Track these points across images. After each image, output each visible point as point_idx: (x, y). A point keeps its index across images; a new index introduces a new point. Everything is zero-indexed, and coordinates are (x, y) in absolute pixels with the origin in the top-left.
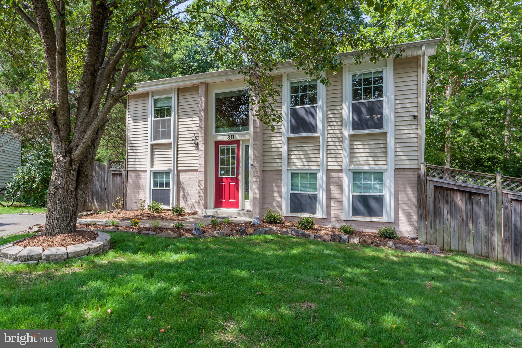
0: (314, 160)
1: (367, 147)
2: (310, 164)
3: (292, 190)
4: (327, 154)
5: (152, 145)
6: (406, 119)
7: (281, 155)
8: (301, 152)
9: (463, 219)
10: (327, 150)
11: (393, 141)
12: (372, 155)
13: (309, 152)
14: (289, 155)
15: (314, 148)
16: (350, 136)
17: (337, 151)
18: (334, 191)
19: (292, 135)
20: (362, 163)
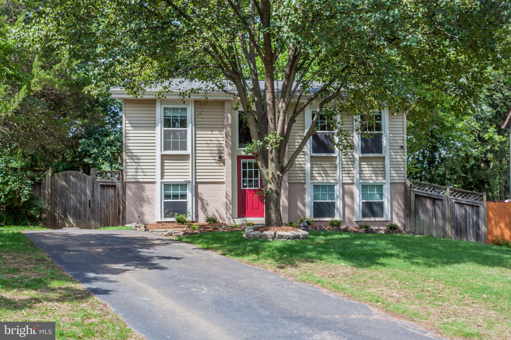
0: (331, 175)
1: (370, 166)
2: (329, 178)
3: (314, 199)
4: (342, 171)
5: (162, 156)
6: (397, 148)
7: (305, 170)
8: (320, 169)
9: (430, 216)
10: (342, 167)
11: (389, 163)
12: (375, 172)
13: (327, 169)
14: (312, 170)
15: (331, 166)
16: (360, 158)
17: (349, 169)
18: (347, 200)
19: (314, 155)
20: (367, 178)
